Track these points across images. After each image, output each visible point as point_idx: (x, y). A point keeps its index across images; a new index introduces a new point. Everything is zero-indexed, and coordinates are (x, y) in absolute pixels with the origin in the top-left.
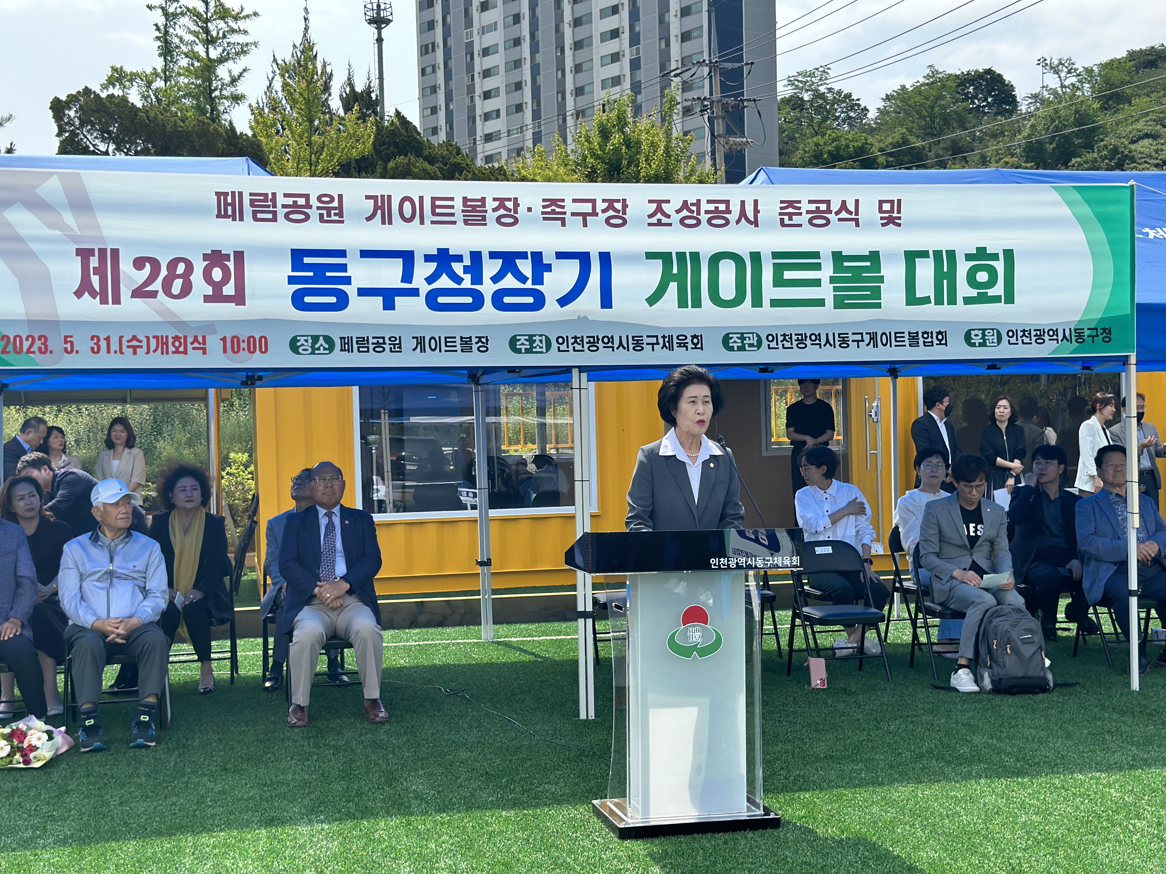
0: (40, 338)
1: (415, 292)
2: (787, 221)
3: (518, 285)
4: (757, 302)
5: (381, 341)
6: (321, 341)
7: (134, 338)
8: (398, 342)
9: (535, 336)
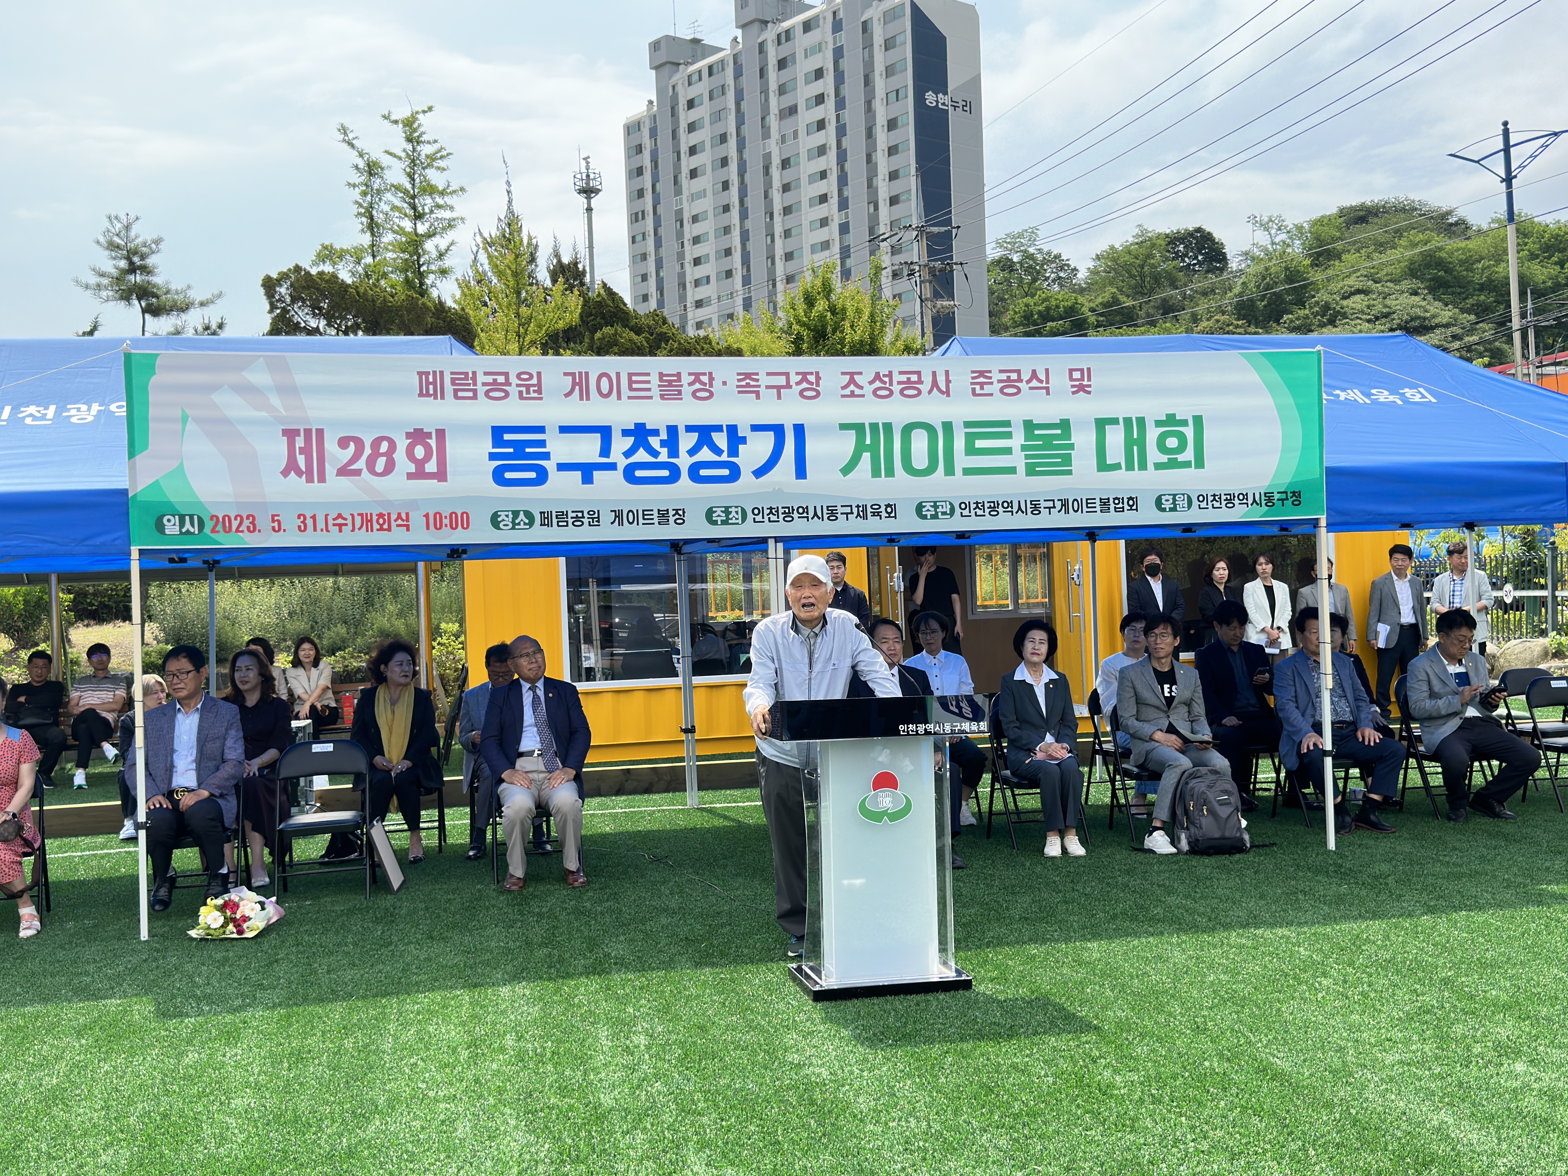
0: (248, 517)
1: (612, 467)
2: (978, 391)
3: (713, 457)
4: (950, 470)
5: (580, 515)
6: (522, 516)
7: (340, 516)
8: (596, 515)
9: (730, 507)
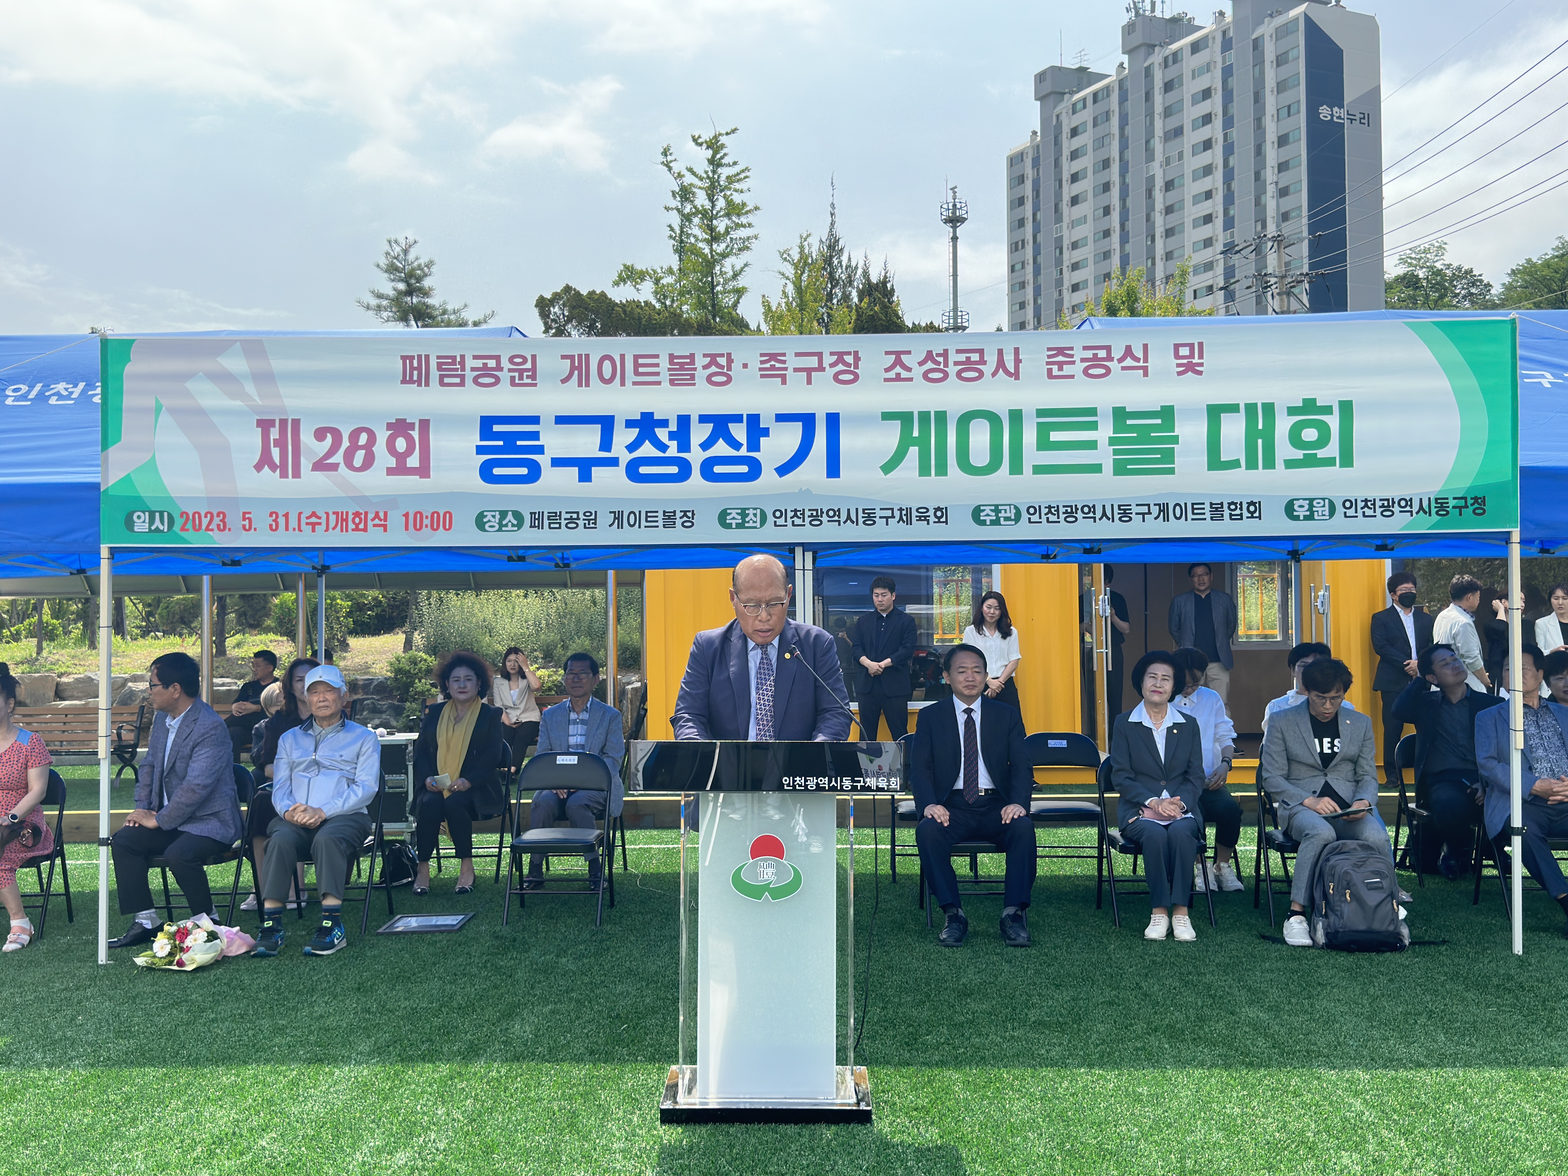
0: (218, 514)
1: (613, 462)
2: (1055, 372)
3: (730, 452)
4: (1016, 468)
5: (575, 516)
6: (510, 516)
7: (314, 514)
8: (593, 517)
9: (748, 509)
